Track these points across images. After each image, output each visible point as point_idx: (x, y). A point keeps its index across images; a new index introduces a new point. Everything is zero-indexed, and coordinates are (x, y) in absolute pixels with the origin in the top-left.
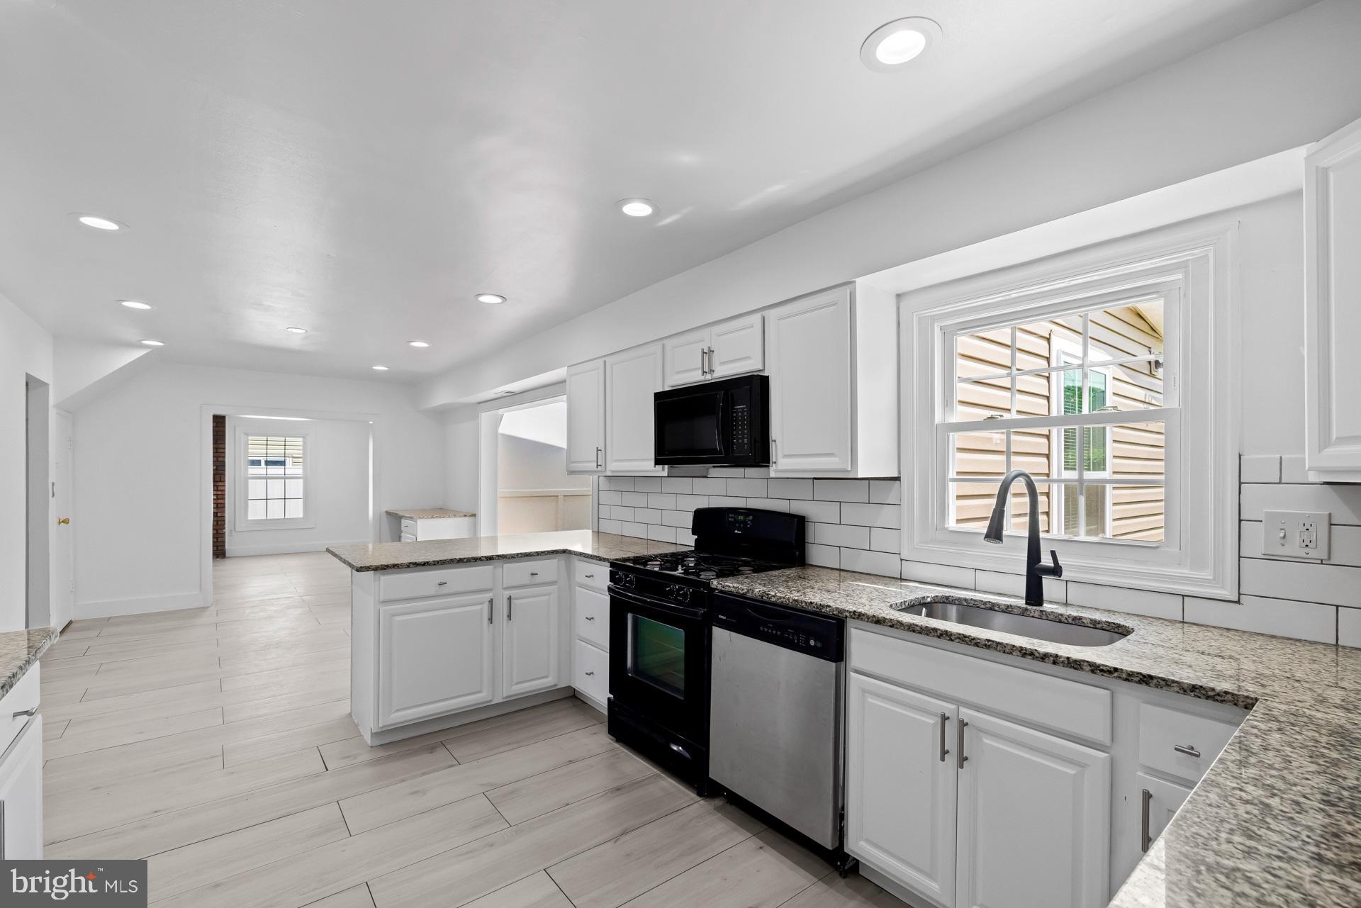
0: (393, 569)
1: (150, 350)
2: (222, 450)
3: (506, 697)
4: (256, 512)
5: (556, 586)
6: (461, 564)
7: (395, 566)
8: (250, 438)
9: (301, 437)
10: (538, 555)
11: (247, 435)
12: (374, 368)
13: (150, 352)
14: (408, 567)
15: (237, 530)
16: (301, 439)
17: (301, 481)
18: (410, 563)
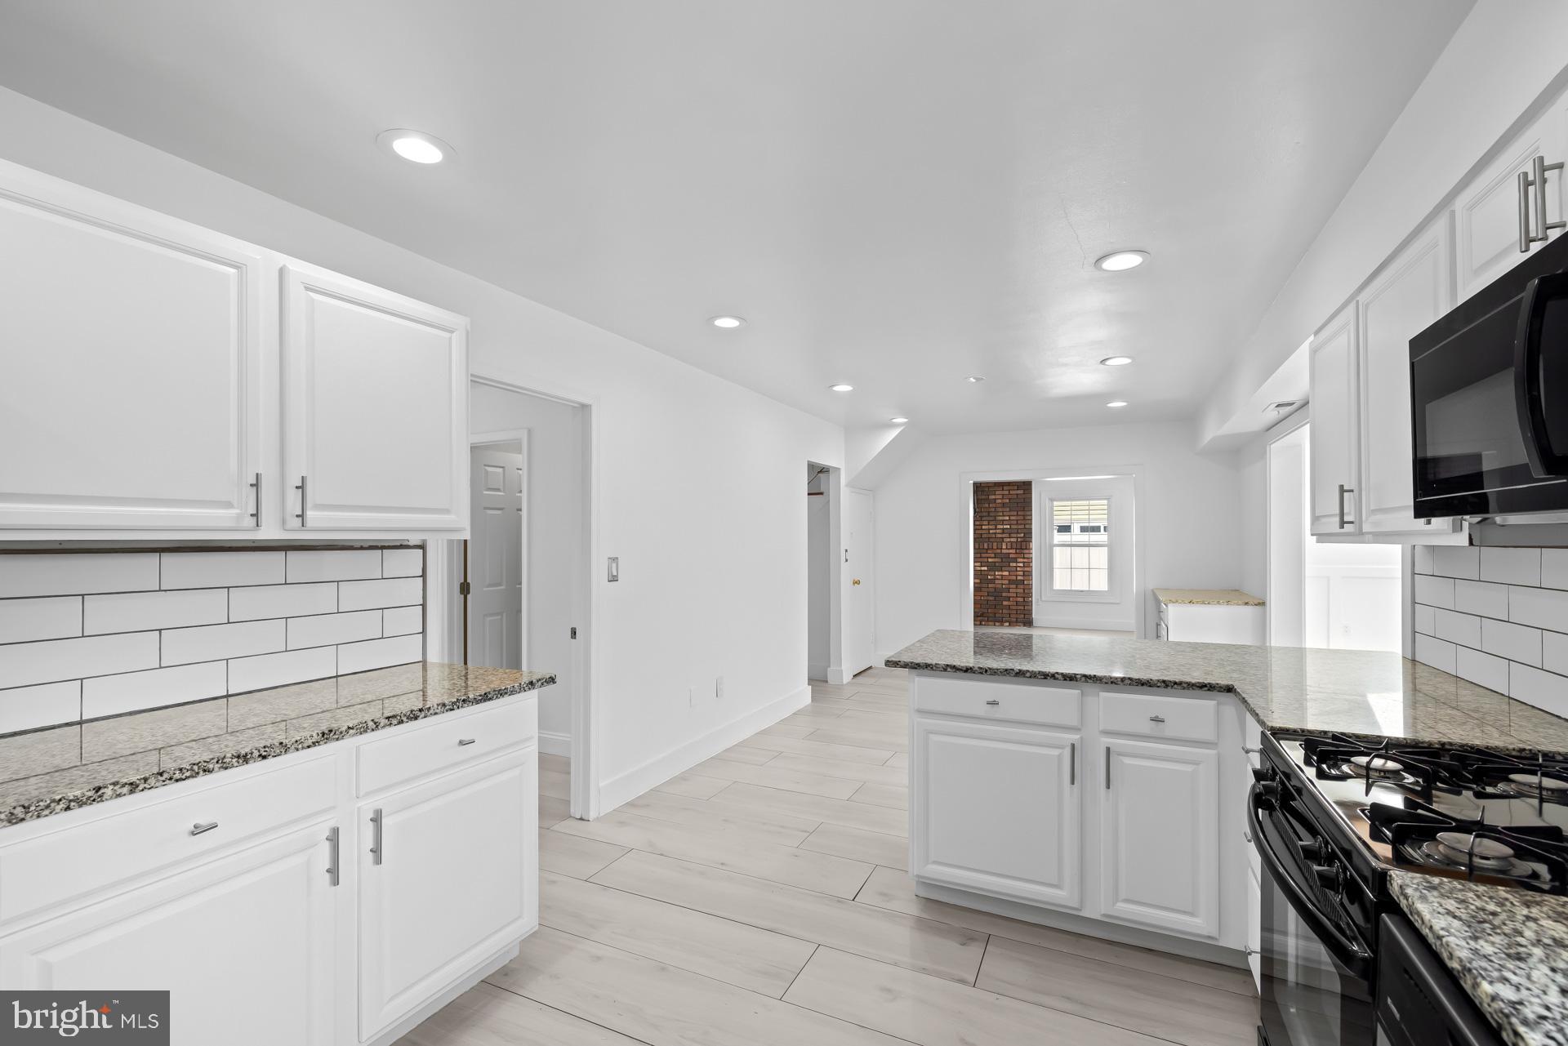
0: (926, 670)
1: (902, 428)
2: (1029, 518)
3: (1104, 915)
4: (1060, 582)
5: (1214, 752)
6: (1021, 679)
7: (927, 666)
8: (1055, 503)
9: (1105, 499)
10: (1167, 686)
11: (1052, 500)
12: (1109, 405)
13: (904, 429)
14: (945, 670)
15: (1043, 599)
16: (1105, 502)
17: (1105, 549)
18: (948, 665)
